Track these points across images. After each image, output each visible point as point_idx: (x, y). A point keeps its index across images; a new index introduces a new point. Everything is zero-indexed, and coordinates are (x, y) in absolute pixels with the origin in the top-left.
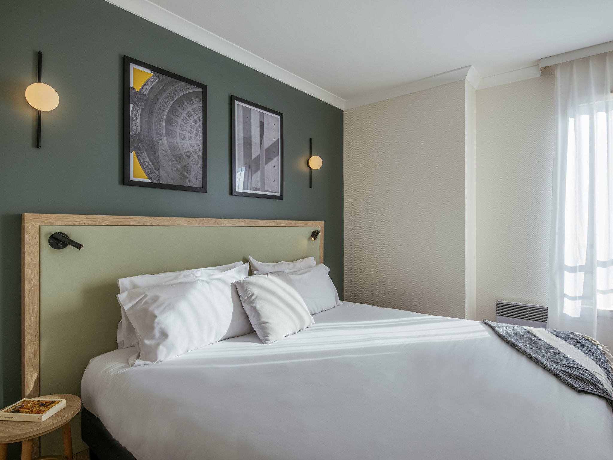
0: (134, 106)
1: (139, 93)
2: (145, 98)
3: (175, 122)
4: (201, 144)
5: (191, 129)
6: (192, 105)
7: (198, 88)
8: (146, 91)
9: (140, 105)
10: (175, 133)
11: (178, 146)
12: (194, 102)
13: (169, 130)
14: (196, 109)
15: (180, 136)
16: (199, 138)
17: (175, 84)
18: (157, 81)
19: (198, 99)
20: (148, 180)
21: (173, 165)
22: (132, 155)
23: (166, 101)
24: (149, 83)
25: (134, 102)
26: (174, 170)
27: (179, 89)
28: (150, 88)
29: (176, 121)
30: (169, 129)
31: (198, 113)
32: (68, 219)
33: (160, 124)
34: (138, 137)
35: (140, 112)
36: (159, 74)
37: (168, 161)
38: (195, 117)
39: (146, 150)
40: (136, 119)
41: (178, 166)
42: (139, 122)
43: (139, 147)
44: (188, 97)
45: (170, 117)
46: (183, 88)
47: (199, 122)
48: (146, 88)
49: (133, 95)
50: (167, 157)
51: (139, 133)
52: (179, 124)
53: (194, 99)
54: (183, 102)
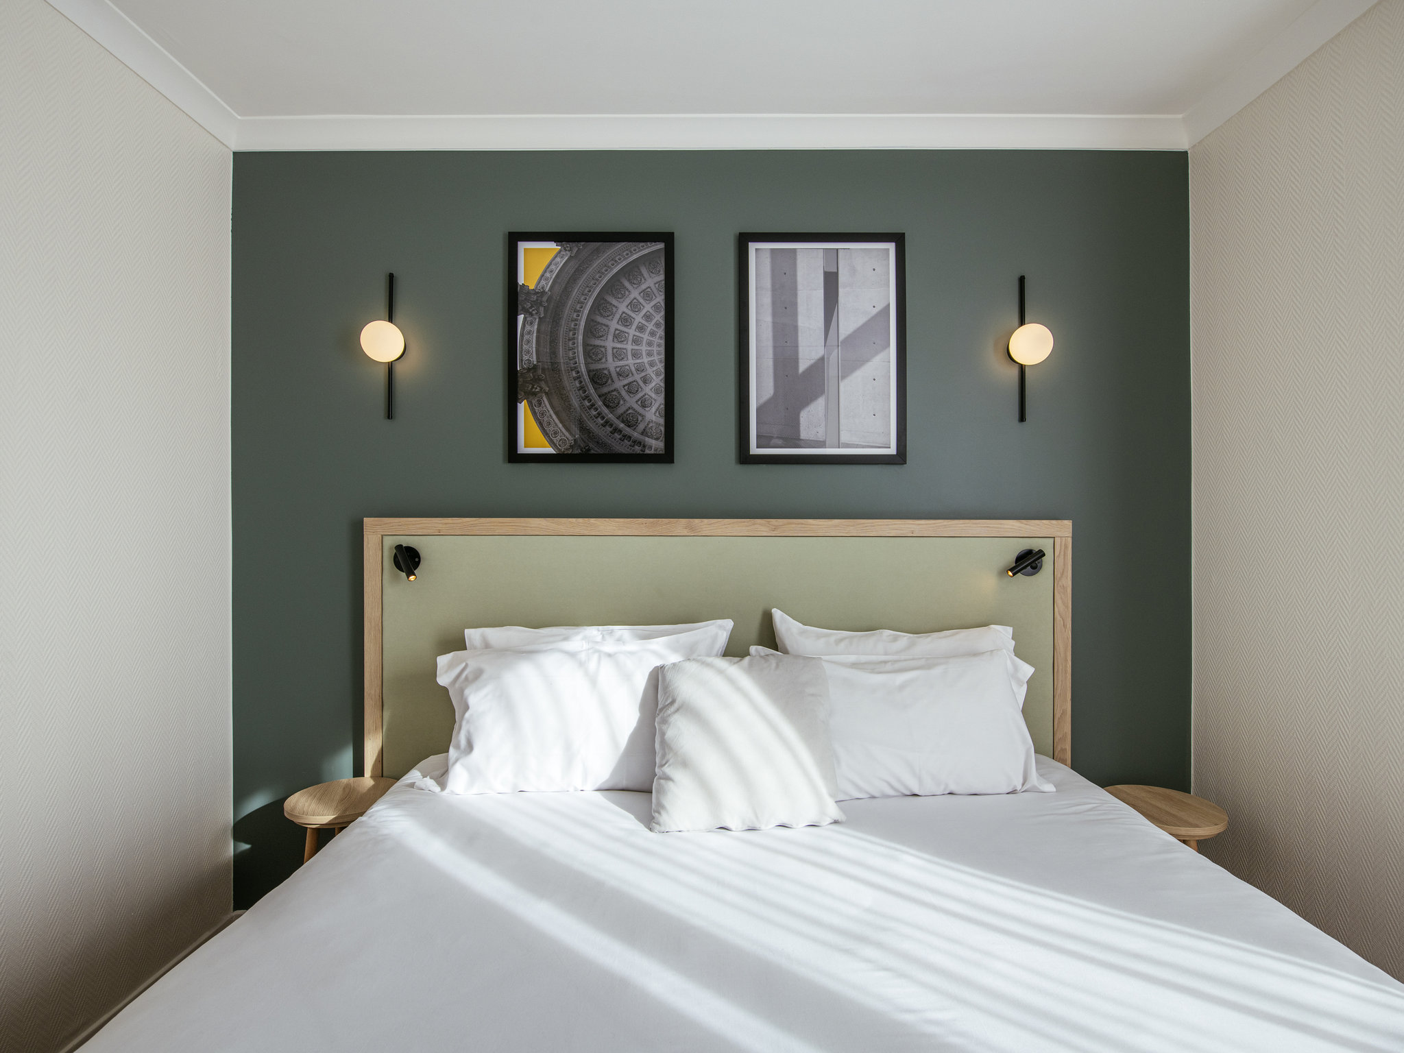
0: (525, 319)
1: (535, 292)
2: (545, 299)
3: (604, 327)
4: (660, 362)
5: (637, 334)
6: (640, 284)
7: (653, 244)
8: (547, 284)
9: (536, 313)
10: (603, 349)
11: (610, 374)
12: (644, 277)
13: (591, 348)
14: (649, 290)
15: (613, 354)
16: (655, 349)
17: (604, 252)
18: (567, 258)
19: (654, 268)
20: (550, 450)
21: (599, 414)
22: (523, 408)
23: (586, 292)
24: (553, 267)
25: (526, 311)
26: (602, 425)
27: (612, 260)
28: (554, 277)
29: (604, 325)
30: (591, 345)
31: (654, 297)
32: (418, 526)
33: (573, 339)
34: (533, 373)
35: (536, 327)
36: (571, 243)
37: (589, 409)
38: (648, 307)
39: (547, 394)
40: (528, 342)
41: (610, 416)
42: (534, 346)
43: (534, 390)
44: (631, 272)
45: (593, 320)
46: (619, 254)
47: (655, 315)
48: (547, 279)
49: (523, 299)
50: (586, 402)
51: (535, 365)
52: (612, 330)
53: (644, 271)
54: (621, 283)
